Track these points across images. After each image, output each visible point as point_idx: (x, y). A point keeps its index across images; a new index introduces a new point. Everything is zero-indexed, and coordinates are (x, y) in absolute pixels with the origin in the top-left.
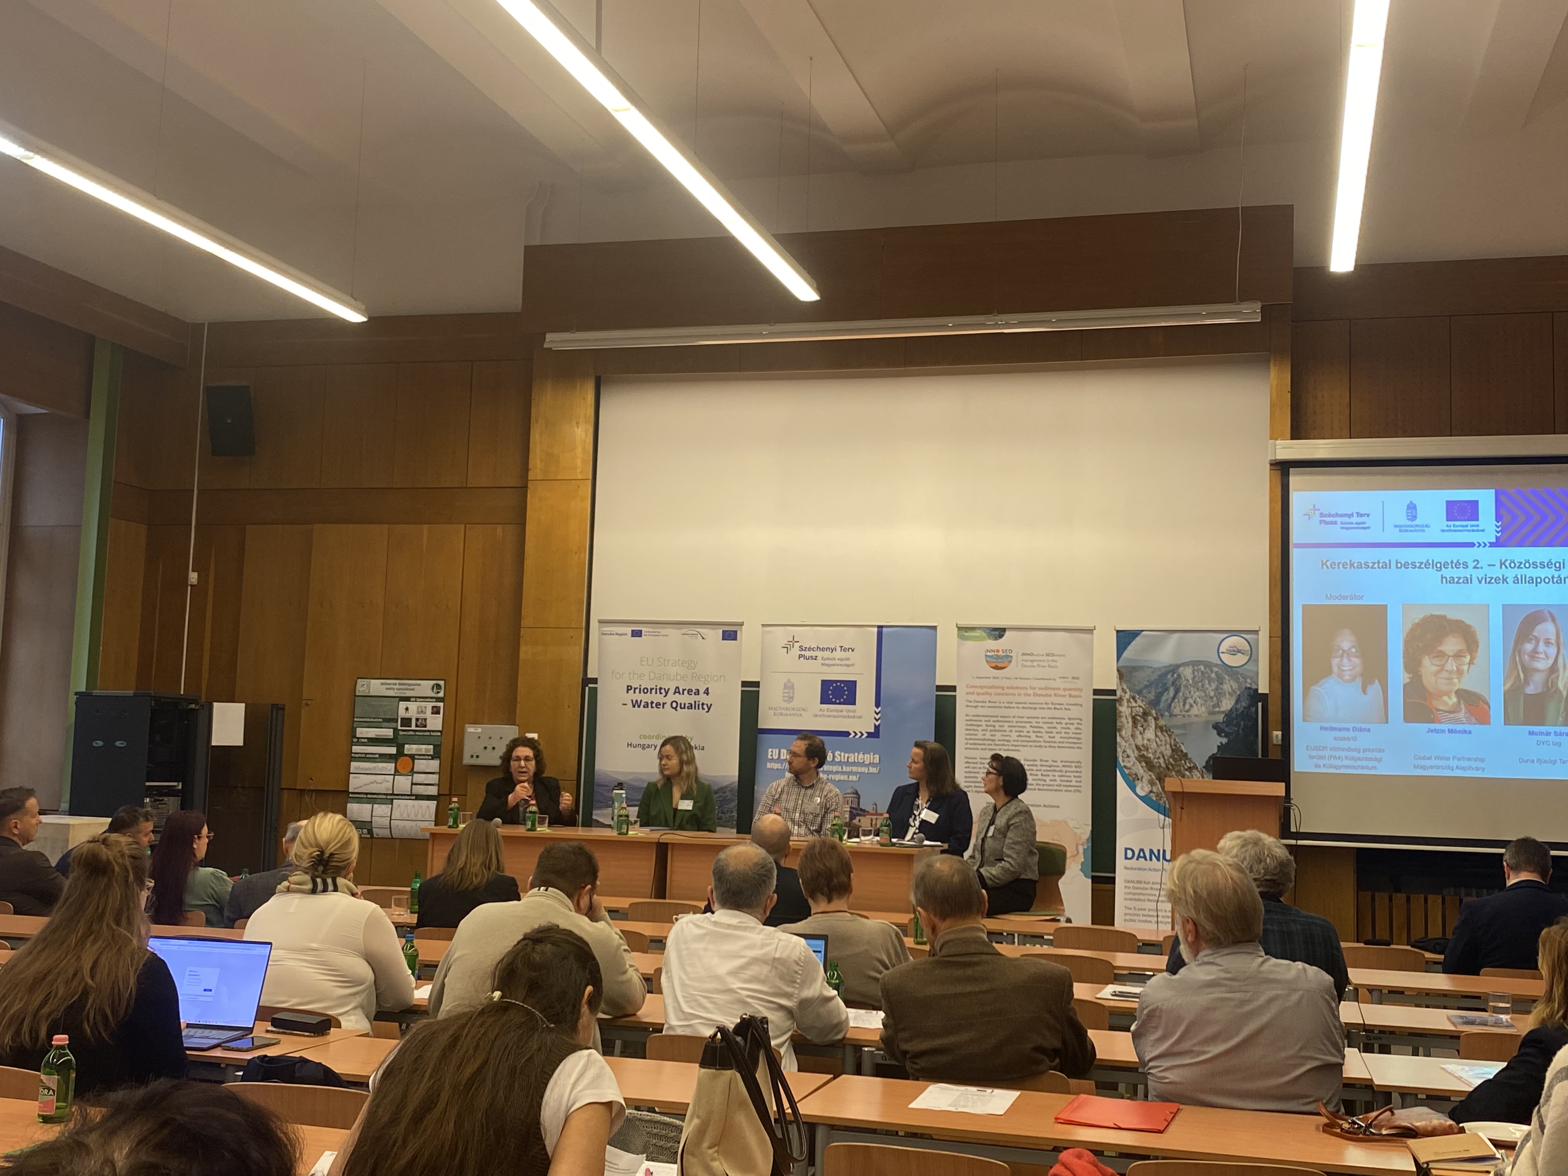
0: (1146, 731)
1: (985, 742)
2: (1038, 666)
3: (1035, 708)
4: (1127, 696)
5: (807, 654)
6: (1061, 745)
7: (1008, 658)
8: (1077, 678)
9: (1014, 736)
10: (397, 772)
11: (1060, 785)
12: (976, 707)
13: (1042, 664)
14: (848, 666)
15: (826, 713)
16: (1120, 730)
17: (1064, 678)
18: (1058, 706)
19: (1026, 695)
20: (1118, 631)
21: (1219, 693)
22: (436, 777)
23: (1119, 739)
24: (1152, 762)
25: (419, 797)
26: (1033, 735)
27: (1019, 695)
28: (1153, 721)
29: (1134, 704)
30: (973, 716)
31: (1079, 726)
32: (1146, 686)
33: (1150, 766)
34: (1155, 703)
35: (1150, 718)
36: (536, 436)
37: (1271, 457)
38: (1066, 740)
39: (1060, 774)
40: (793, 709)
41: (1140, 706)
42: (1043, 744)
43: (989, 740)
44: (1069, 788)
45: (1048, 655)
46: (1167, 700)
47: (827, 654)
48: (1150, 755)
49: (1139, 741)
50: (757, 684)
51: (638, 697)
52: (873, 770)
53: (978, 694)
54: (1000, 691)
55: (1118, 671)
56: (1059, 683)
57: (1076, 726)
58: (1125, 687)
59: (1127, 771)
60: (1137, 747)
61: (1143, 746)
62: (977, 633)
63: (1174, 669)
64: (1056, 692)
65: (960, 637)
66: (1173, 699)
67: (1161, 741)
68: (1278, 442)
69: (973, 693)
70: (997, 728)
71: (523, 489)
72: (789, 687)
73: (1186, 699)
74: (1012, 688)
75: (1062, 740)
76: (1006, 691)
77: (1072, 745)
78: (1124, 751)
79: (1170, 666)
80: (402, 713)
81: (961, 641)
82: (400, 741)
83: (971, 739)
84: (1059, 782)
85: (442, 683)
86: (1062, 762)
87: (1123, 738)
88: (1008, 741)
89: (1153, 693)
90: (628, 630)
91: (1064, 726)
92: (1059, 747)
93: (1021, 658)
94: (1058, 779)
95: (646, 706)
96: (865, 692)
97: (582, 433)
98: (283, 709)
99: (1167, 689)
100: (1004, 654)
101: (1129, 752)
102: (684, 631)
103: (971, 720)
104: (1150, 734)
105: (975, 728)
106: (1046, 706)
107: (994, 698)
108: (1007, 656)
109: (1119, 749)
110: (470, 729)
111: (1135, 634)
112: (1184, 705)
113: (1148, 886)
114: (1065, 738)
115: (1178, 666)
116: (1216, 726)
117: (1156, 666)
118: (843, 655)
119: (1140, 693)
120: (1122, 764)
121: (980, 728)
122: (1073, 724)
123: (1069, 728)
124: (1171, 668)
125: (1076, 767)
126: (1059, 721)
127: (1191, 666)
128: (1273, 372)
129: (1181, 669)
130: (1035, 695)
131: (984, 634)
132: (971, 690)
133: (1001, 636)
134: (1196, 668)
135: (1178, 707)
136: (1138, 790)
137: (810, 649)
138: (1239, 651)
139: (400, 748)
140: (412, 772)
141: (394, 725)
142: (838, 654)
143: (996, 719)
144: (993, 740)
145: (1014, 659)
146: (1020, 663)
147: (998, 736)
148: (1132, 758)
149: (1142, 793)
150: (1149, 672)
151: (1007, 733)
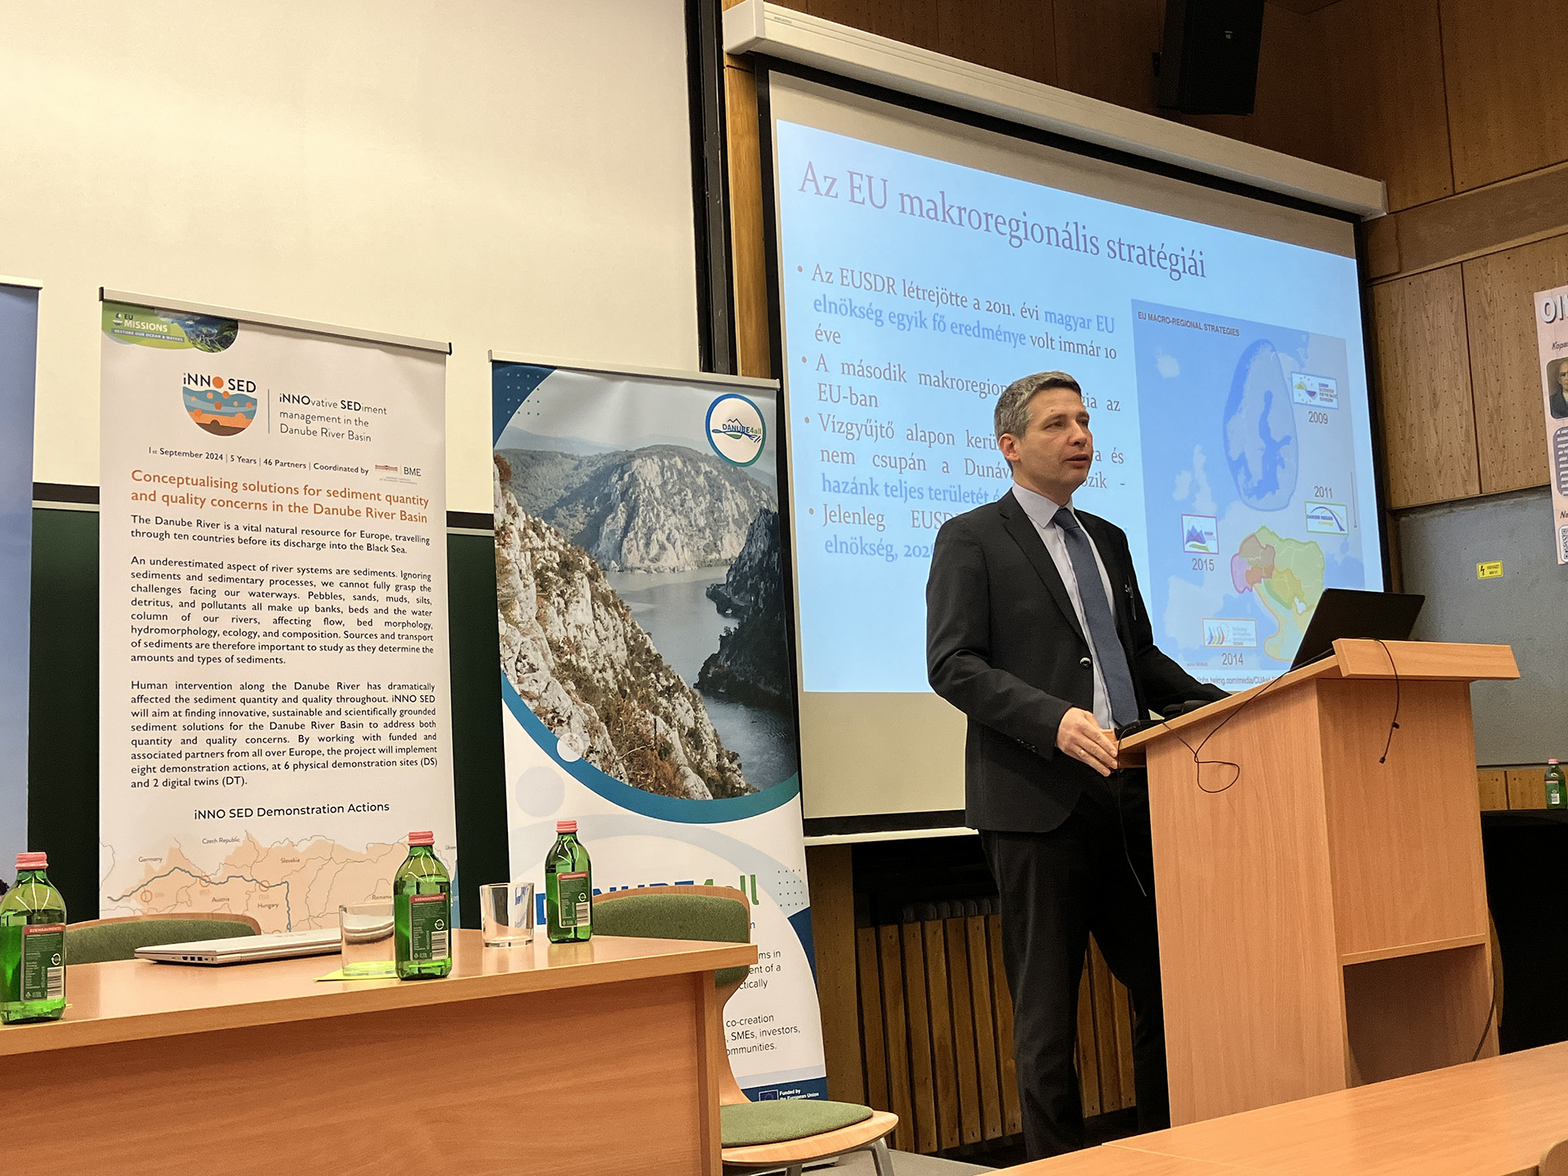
0: (572, 607)
1: (188, 638)
2: (324, 432)
3: (320, 546)
4: (520, 523)
6: (387, 643)
7: (247, 405)
8: (416, 472)
9: (266, 619)
11: (390, 750)
12: (162, 536)
13: (333, 427)
16: (506, 606)
17: (386, 467)
18: (373, 541)
19: (293, 508)
20: (497, 365)
21: (716, 522)
23: (503, 628)
24: (589, 680)
26: (317, 619)
27: (278, 507)
28: (586, 580)
29: (537, 543)
30: (153, 563)
31: (426, 595)
32: (563, 502)
33: (586, 688)
34: (588, 539)
35: (578, 575)
38: (398, 630)
39: (389, 718)
41: (554, 549)
42: (343, 642)
43: (200, 632)
44: (412, 756)
45: (347, 405)
46: (613, 532)
48: (584, 663)
49: (557, 632)
53: (167, 499)
54: (226, 494)
55: (497, 460)
56: (373, 482)
57: (418, 593)
58: (514, 502)
59: (532, 706)
60: (555, 647)
61: (567, 641)
62: (161, 325)
63: (621, 463)
64: (372, 504)
65: (110, 329)
66: (626, 530)
67: (606, 630)
69: (150, 496)
70: (221, 598)
73: (650, 531)
74: (258, 487)
75: (390, 630)
76: (242, 496)
77: (414, 643)
78: (521, 657)
79: (615, 455)
81: (113, 343)
83: (148, 630)
84: (385, 743)
86: (391, 687)
87: (516, 624)
88: (251, 635)
89: (581, 516)
91: (392, 593)
92: (382, 648)
93: (279, 406)
94: (384, 732)
99: (611, 509)
100: (236, 392)
101: (534, 657)
103: (146, 575)
104: (582, 612)
105: (162, 597)
106: (348, 541)
107: (209, 514)
108: (243, 400)
109: (505, 653)
111: (534, 374)
112: (647, 545)
114: (395, 624)
115: (631, 457)
116: (714, 594)
117: (583, 453)
119: (549, 515)
120: (517, 688)
121: (175, 599)
122: (413, 589)
123: (402, 599)
124: (617, 461)
125: (424, 699)
126: (380, 580)
127: (656, 459)
129: (637, 462)
130: (319, 509)
131: (178, 330)
132: (148, 488)
133: (226, 342)
134: (666, 462)
135: (634, 549)
136: (563, 749)
138: (744, 431)
143: (217, 573)
144: (211, 633)
145: (261, 409)
146: (277, 420)
147: (225, 620)
148: (544, 674)
149: (571, 756)
150: (568, 466)
151: (249, 613)
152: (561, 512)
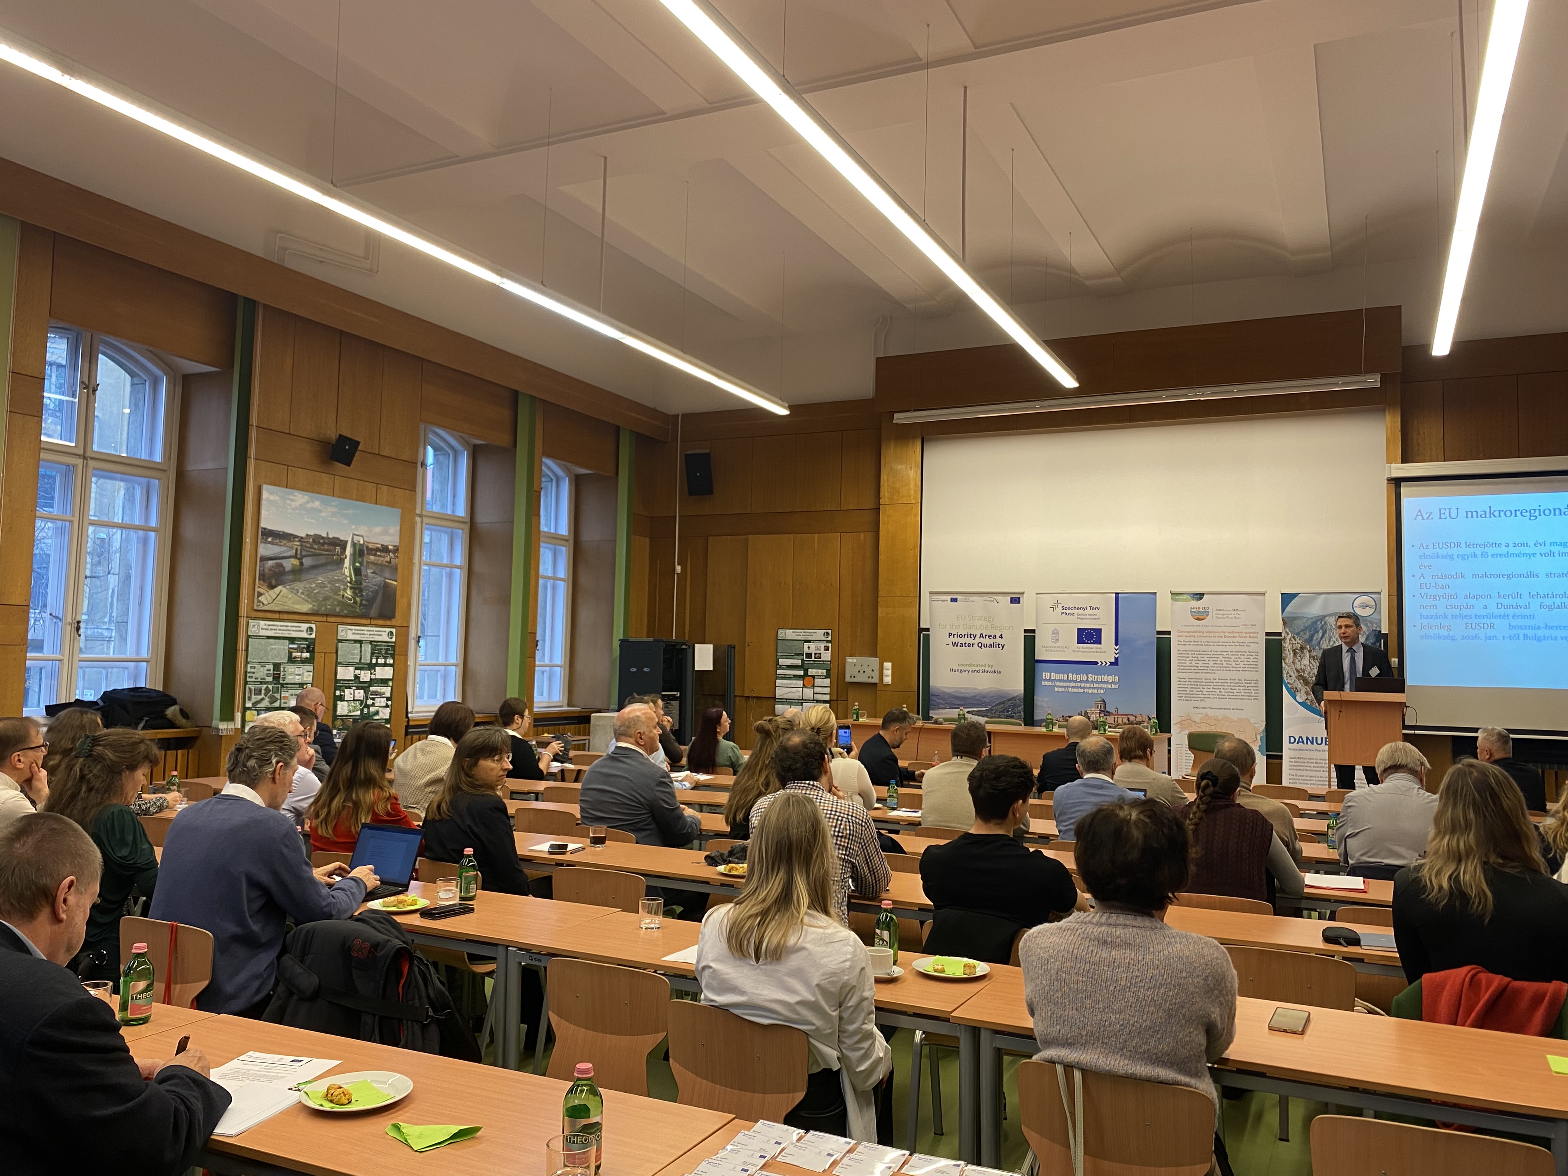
0: (1303, 659)
1: (1192, 668)
2: (1227, 617)
4: (1289, 637)
5: (1068, 611)
6: (1244, 669)
7: (1207, 613)
8: (1255, 625)
9: (1211, 663)
10: (804, 686)
11: (1244, 696)
12: (1185, 645)
13: (1230, 616)
14: (1096, 619)
15: (1081, 650)
16: (1284, 659)
17: (1245, 625)
18: (1241, 644)
19: (1219, 636)
20: (1282, 594)
22: (829, 689)
23: (1284, 665)
24: (1307, 680)
25: (818, 701)
26: (1225, 664)
27: (1215, 637)
28: (1308, 652)
29: (1294, 642)
30: (1183, 651)
31: (1256, 657)
32: (1302, 630)
33: (1306, 682)
34: (1309, 640)
35: (1305, 651)
36: (884, 477)
37: (1387, 476)
38: (1248, 666)
39: (1244, 688)
40: (1059, 647)
41: (1298, 643)
42: (1232, 669)
43: (1194, 666)
44: (1252, 698)
45: (1236, 610)
47: (1081, 611)
49: (1298, 666)
50: (1033, 631)
51: (956, 640)
52: (1115, 686)
53: (1186, 636)
54: (1201, 634)
55: (1283, 620)
56: (1242, 629)
57: (1254, 657)
58: (1288, 631)
59: (1290, 686)
60: (1297, 671)
61: (1301, 669)
62: (1185, 597)
63: (1322, 618)
64: (1240, 634)
65: (1172, 599)
66: (1322, 638)
68: (1393, 465)
69: (1182, 636)
70: (1200, 659)
71: (877, 509)
72: (1056, 633)
73: (1331, 638)
74: (1210, 632)
75: (1244, 666)
76: (1205, 634)
77: (1254, 669)
78: (1288, 673)
79: (1319, 616)
80: (806, 650)
81: (1173, 602)
82: (806, 667)
83: (1183, 666)
84: (1243, 694)
85: (830, 631)
86: (1244, 680)
87: (1287, 664)
88: (1207, 667)
89: (1308, 634)
90: (949, 598)
91: (1246, 657)
92: (1242, 671)
93: (1215, 612)
94: (1243, 691)
95: (962, 645)
96: (1108, 636)
97: (913, 474)
98: (734, 648)
99: (1317, 632)
100: (1204, 610)
101: (1291, 673)
102: (985, 598)
103: (1181, 654)
104: (1306, 661)
105: (1185, 659)
106: (1233, 644)
107: (1196, 639)
108: (1205, 612)
109: (1284, 672)
110: (849, 660)
111: (1293, 596)
112: (1329, 642)
113: (1306, 761)
114: (1246, 664)
115: (1325, 616)
117: (1309, 616)
118: (1092, 612)
119: (1298, 634)
120: (1286, 681)
121: (1188, 659)
122: (1252, 655)
123: (1249, 658)
124: (1320, 618)
125: (1254, 683)
126: (1242, 653)
128: (1388, 417)
130: (1226, 636)
131: (1189, 597)
132: (1181, 634)
133: (1201, 599)
136: (1297, 698)
137: (1069, 608)
138: (1368, 606)
139: (806, 671)
140: (814, 686)
141: (802, 657)
142: (1088, 611)
143: (1198, 653)
144: (1197, 667)
145: (1210, 614)
146: (1215, 616)
147: (1201, 664)
148: (1294, 677)
149: (1301, 701)
150: (1305, 620)
151: (1207, 662)
152: (1302, 633)
